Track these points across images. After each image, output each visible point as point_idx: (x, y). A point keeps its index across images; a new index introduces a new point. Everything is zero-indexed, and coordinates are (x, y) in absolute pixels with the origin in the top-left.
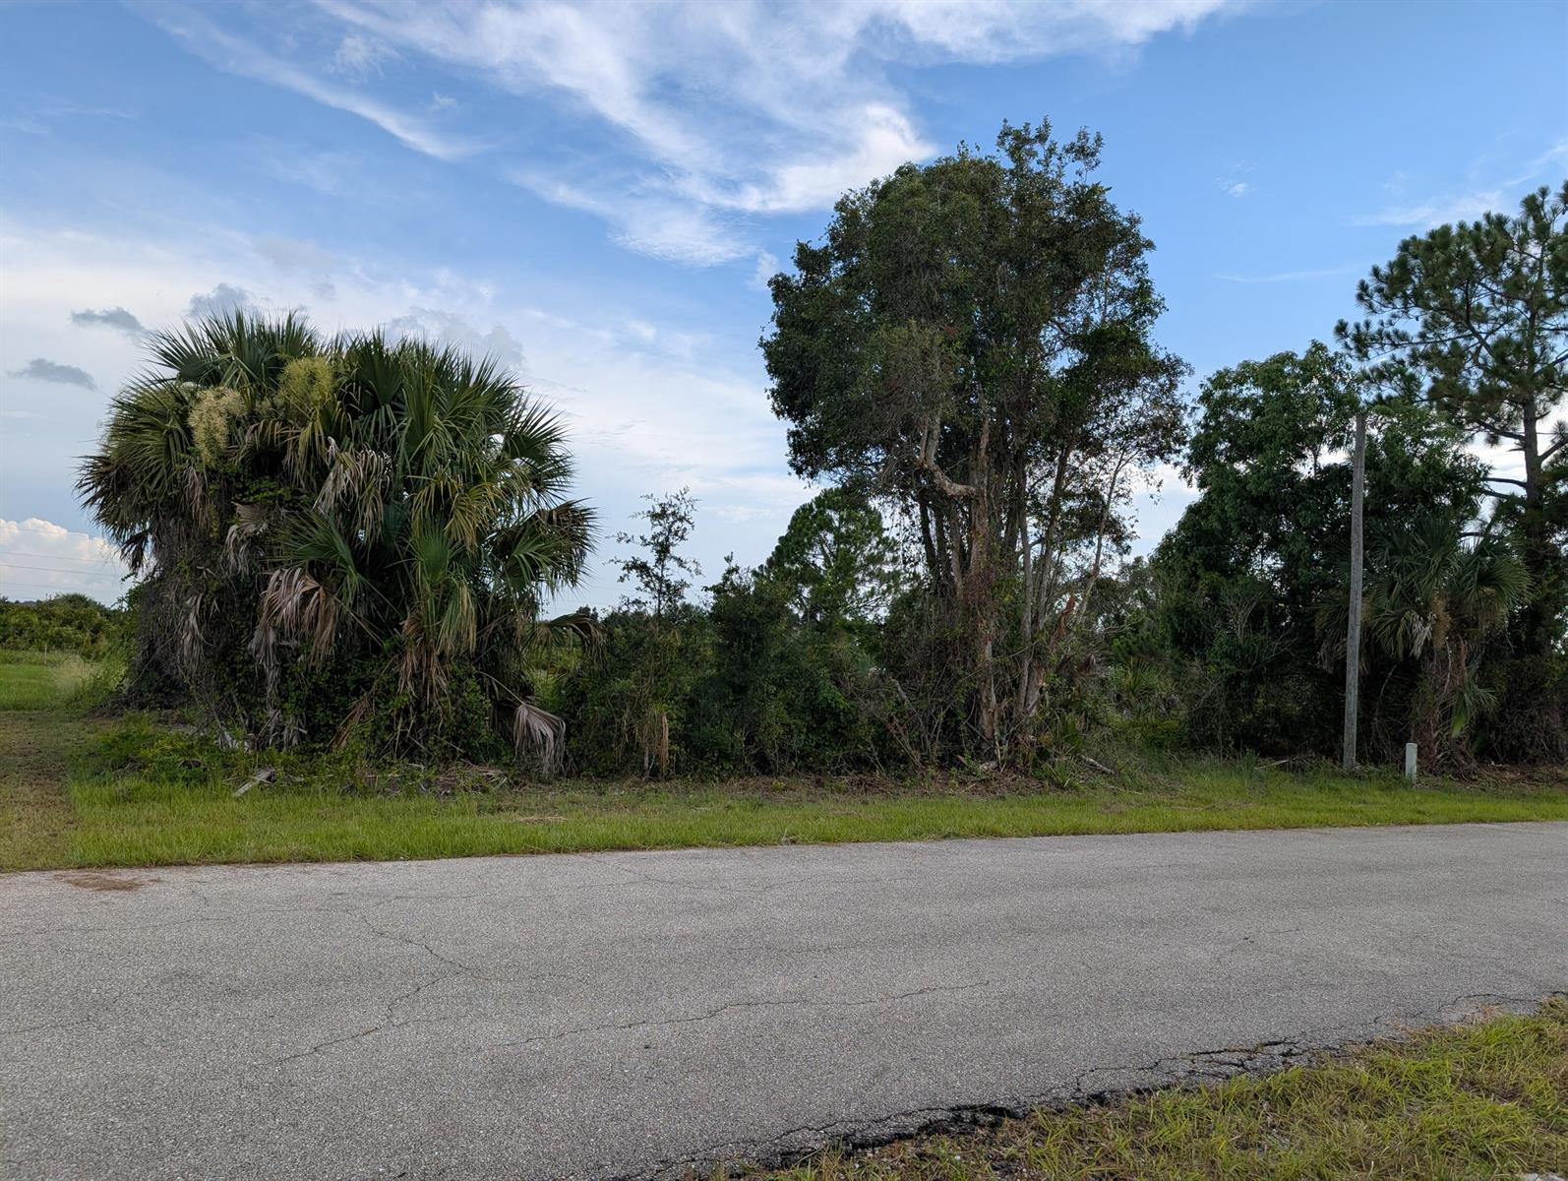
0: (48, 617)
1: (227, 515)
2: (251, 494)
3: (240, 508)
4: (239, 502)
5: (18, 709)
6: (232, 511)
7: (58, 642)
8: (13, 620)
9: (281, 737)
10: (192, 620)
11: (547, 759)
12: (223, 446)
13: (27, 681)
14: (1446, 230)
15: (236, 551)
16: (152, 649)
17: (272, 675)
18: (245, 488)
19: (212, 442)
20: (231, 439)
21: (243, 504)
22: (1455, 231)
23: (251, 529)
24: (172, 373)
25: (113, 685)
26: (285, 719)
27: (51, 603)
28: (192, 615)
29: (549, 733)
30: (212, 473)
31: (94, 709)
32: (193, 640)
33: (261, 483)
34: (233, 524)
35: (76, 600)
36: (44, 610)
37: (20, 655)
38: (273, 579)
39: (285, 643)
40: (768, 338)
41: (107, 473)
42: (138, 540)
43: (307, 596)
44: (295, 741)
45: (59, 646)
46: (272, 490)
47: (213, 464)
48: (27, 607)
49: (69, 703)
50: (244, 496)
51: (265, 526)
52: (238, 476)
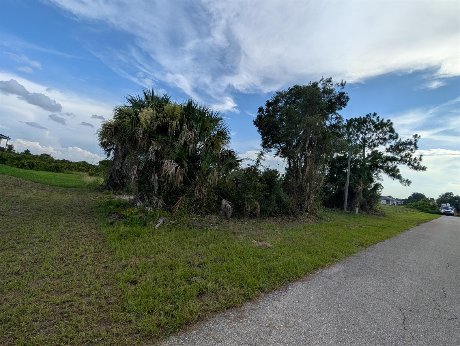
0: (79, 165)
1: (149, 144)
2: (156, 138)
3: (153, 142)
4: (152, 140)
5: (75, 188)
6: (150, 142)
7: (81, 170)
8: (72, 165)
9: (158, 205)
10: (135, 172)
11: (229, 214)
12: (149, 124)
13: (76, 179)
14: (352, 119)
15: (152, 154)
16: (111, 176)
17: (157, 188)
18: (155, 137)
19: (146, 122)
20: (151, 122)
21: (154, 141)
22: (354, 119)
23: (156, 148)
24: (131, 105)
25: (100, 183)
26: (159, 200)
27: (80, 162)
28: (135, 171)
29: (230, 207)
30: (146, 131)
31: (95, 189)
32: (135, 177)
33: (159, 135)
34: (151, 146)
35: (85, 162)
36: (78, 164)
37: (73, 172)
38: (165, 162)
39: (160, 180)
40: (255, 120)
41: (111, 129)
42: (110, 150)
43: (176, 168)
44: (162, 206)
45: (81, 171)
46: (162, 138)
47: (146, 128)
48: (74, 163)
49: (88, 186)
50: (154, 139)
51: (160, 147)
52: (153, 132)
